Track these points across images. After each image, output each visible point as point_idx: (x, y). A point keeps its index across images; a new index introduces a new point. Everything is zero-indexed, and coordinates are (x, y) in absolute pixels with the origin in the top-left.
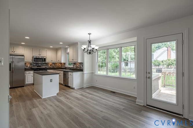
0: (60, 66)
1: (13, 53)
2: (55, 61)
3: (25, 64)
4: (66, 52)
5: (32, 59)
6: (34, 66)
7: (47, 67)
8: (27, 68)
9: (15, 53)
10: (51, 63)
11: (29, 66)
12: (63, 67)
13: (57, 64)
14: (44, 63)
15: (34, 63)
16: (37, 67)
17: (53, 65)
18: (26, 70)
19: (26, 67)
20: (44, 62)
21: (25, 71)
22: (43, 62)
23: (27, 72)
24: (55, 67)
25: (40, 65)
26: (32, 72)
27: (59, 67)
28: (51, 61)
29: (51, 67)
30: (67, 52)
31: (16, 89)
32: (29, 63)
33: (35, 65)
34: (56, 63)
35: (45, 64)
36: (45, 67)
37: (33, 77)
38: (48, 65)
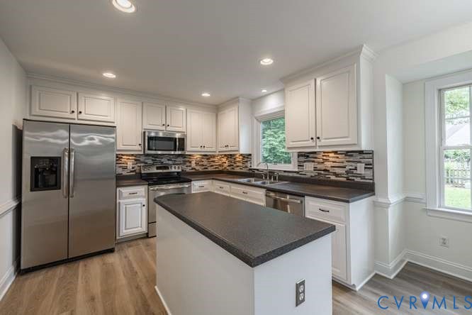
0: (226, 165)
1: (75, 116)
2: (214, 149)
3: (119, 157)
4: (252, 114)
5: (140, 141)
6: (147, 166)
7: (188, 170)
8: (125, 173)
9: (82, 116)
10: (197, 156)
11: (130, 165)
12: (237, 170)
13: (216, 159)
14: (179, 155)
15: (148, 155)
16: (158, 168)
17: (205, 162)
18: (121, 180)
19: (120, 171)
20: (180, 153)
21: (117, 186)
22: (177, 153)
23: (125, 191)
24: (210, 169)
25: (165, 161)
26: (141, 190)
27: (221, 168)
28: (199, 149)
29: (198, 168)
30: (256, 115)
31: (81, 263)
32: (132, 155)
33: (150, 161)
34: (214, 156)
35: (180, 159)
36: (180, 170)
37: (145, 209)
38: (190, 162)
